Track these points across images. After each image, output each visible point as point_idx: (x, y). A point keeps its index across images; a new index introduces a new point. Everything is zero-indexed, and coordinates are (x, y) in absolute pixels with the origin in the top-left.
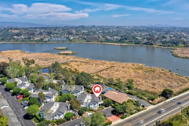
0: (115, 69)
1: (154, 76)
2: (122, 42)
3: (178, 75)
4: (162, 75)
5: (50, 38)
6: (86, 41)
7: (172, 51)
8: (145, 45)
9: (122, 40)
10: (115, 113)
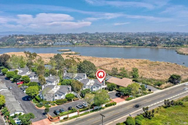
0: (119, 63)
1: (159, 68)
2: (126, 45)
3: (185, 67)
4: (168, 67)
5: (53, 43)
6: (89, 44)
7: (176, 50)
8: (148, 47)
9: (126, 42)
10: (119, 95)
